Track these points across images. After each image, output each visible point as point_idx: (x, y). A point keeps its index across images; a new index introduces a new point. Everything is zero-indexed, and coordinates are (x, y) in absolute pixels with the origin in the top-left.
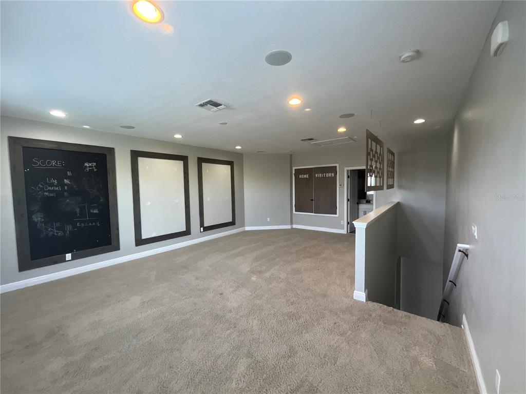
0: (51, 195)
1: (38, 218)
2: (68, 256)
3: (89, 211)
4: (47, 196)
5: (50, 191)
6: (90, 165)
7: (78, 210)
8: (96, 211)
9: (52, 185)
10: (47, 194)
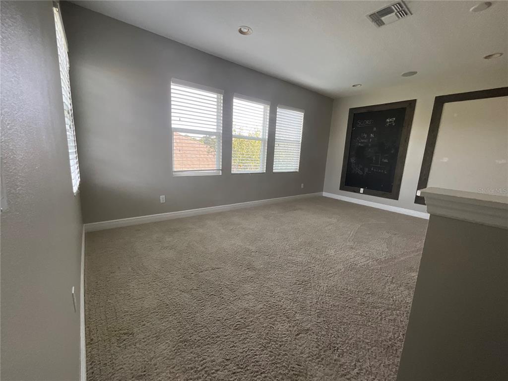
0: (362, 145)
1: (353, 160)
2: (362, 190)
3: (381, 159)
4: (360, 146)
5: (362, 143)
6: (391, 120)
7: (374, 158)
8: (386, 161)
9: (363, 138)
10: (360, 144)
